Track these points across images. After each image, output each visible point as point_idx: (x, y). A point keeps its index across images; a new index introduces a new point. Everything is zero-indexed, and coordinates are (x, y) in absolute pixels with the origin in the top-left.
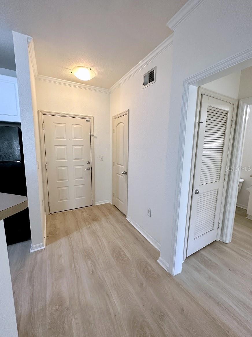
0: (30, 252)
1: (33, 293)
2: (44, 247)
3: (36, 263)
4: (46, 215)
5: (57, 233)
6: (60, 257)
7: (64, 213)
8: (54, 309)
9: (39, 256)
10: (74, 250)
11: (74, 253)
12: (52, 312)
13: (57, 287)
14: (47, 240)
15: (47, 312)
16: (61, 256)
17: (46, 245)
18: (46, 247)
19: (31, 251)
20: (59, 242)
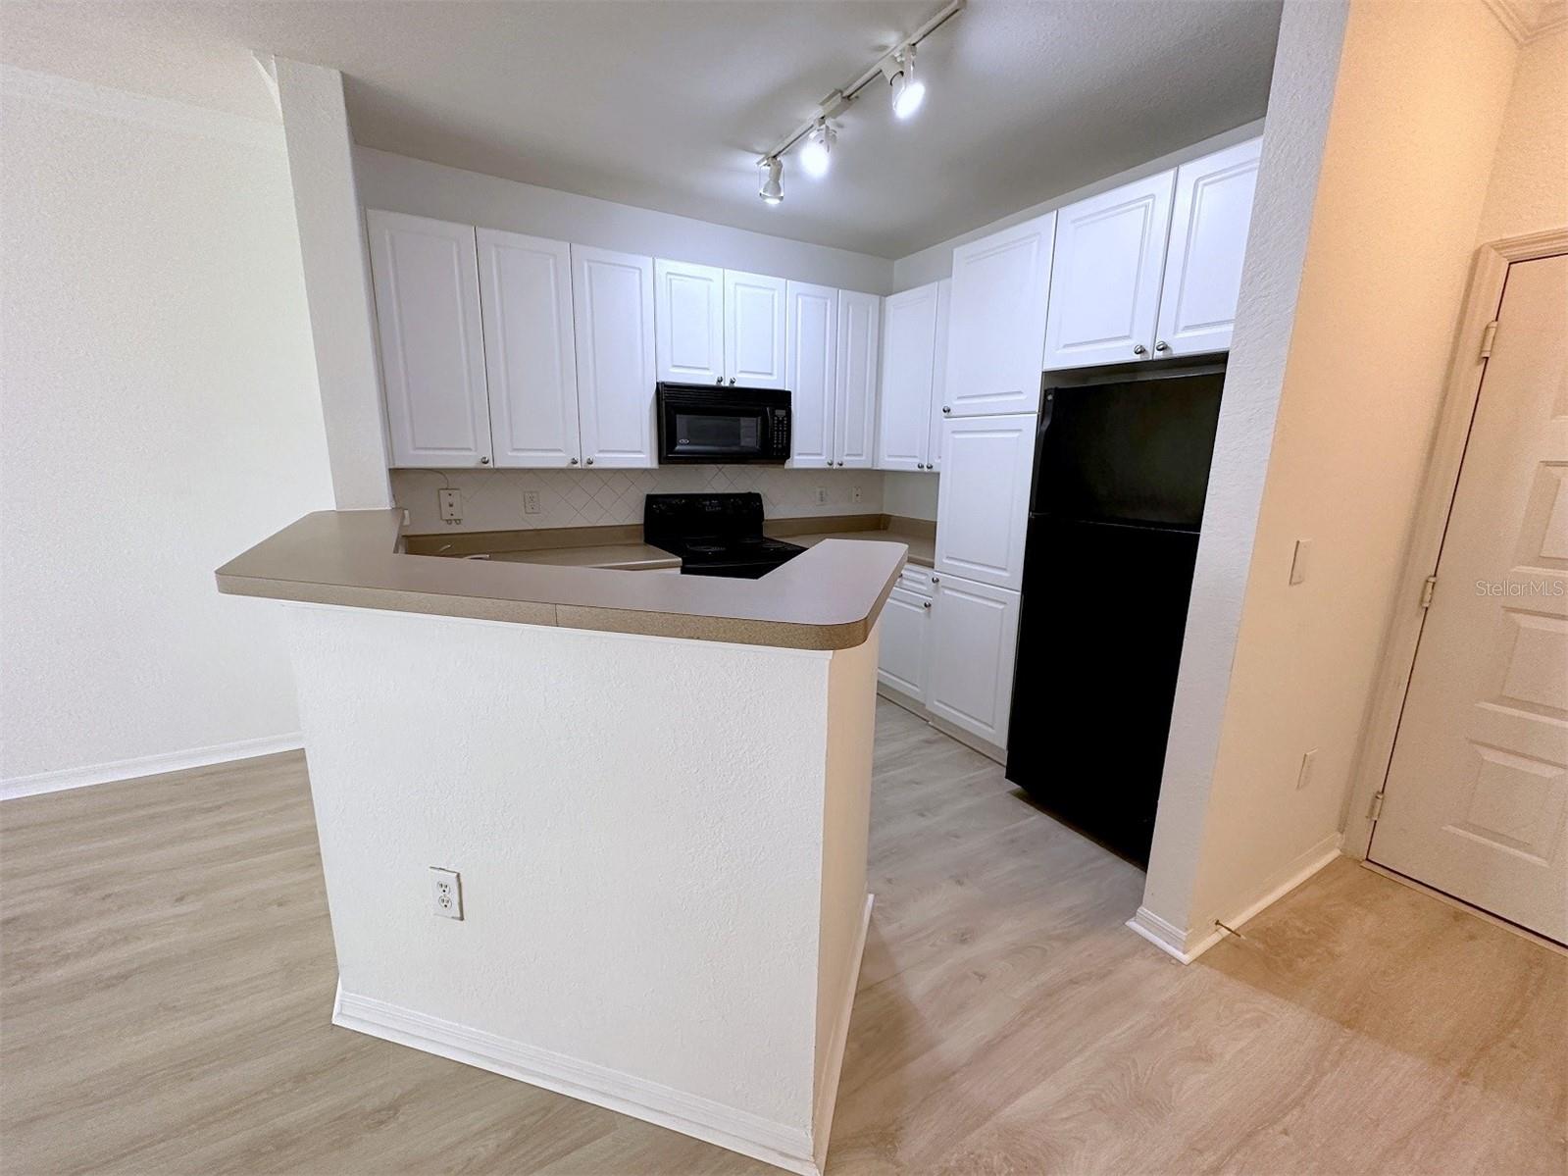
0: (1127, 923)
1: (1005, 1037)
2: (1186, 958)
3: (1105, 976)
4: (1335, 853)
5: (1303, 965)
6: (1201, 1056)
7: (1458, 916)
8: (992, 1158)
9: (1139, 965)
10: (1296, 1112)
11: (1279, 1128)
12: (979, 1156)
13: (1069, 1125)
14: (1224, 947)
15: (974, 1135)
16: (1209, 1059)
17: (1201, 959)
18: (1193, 966)
19: (1132, 924)
20: (1264, 1002)
